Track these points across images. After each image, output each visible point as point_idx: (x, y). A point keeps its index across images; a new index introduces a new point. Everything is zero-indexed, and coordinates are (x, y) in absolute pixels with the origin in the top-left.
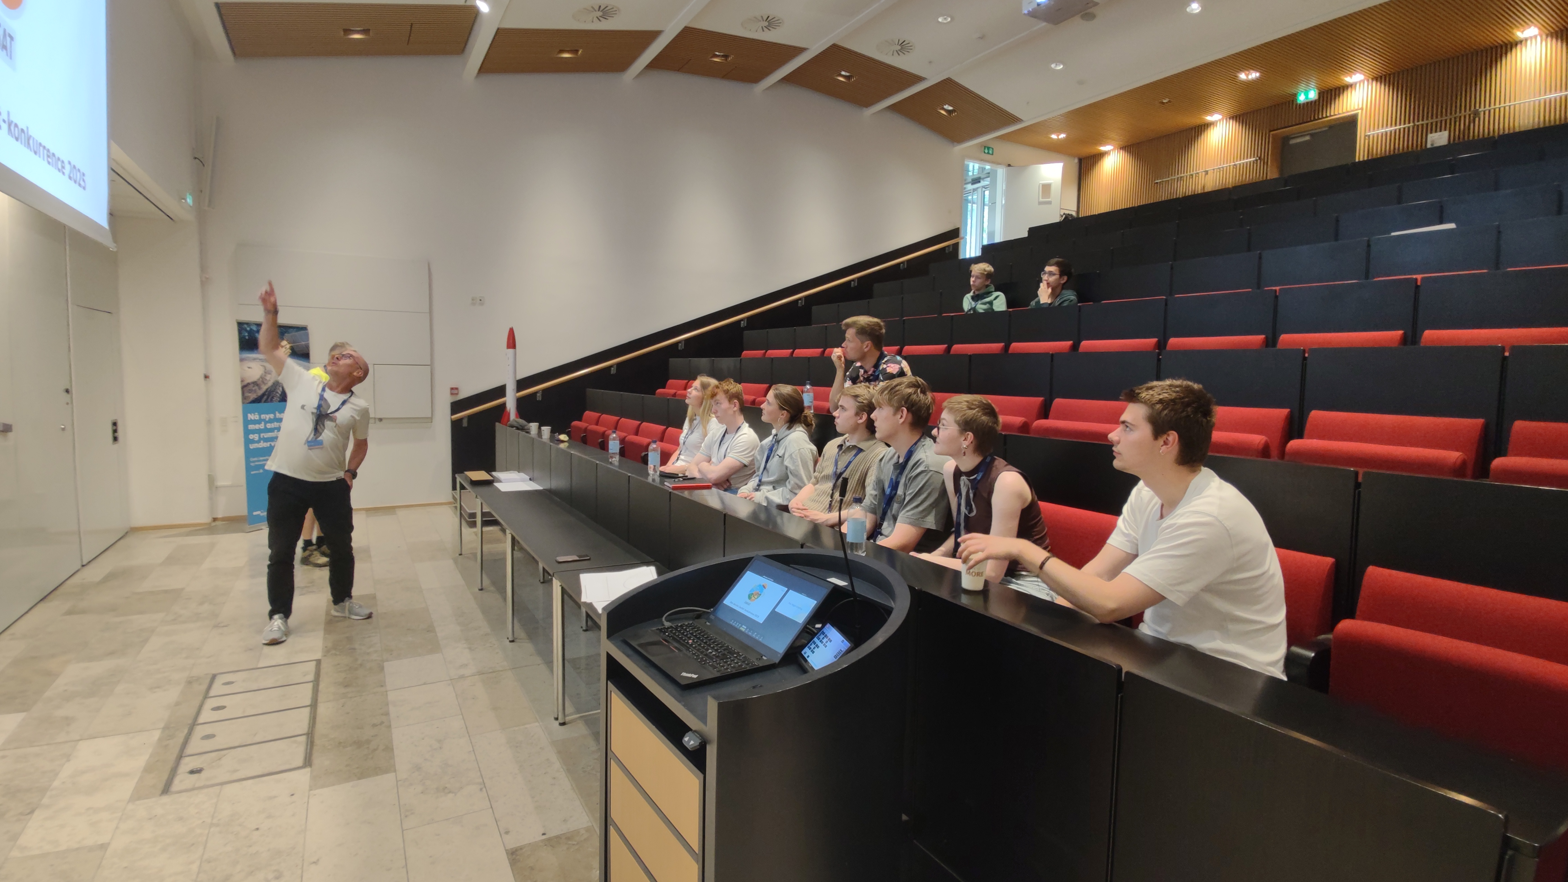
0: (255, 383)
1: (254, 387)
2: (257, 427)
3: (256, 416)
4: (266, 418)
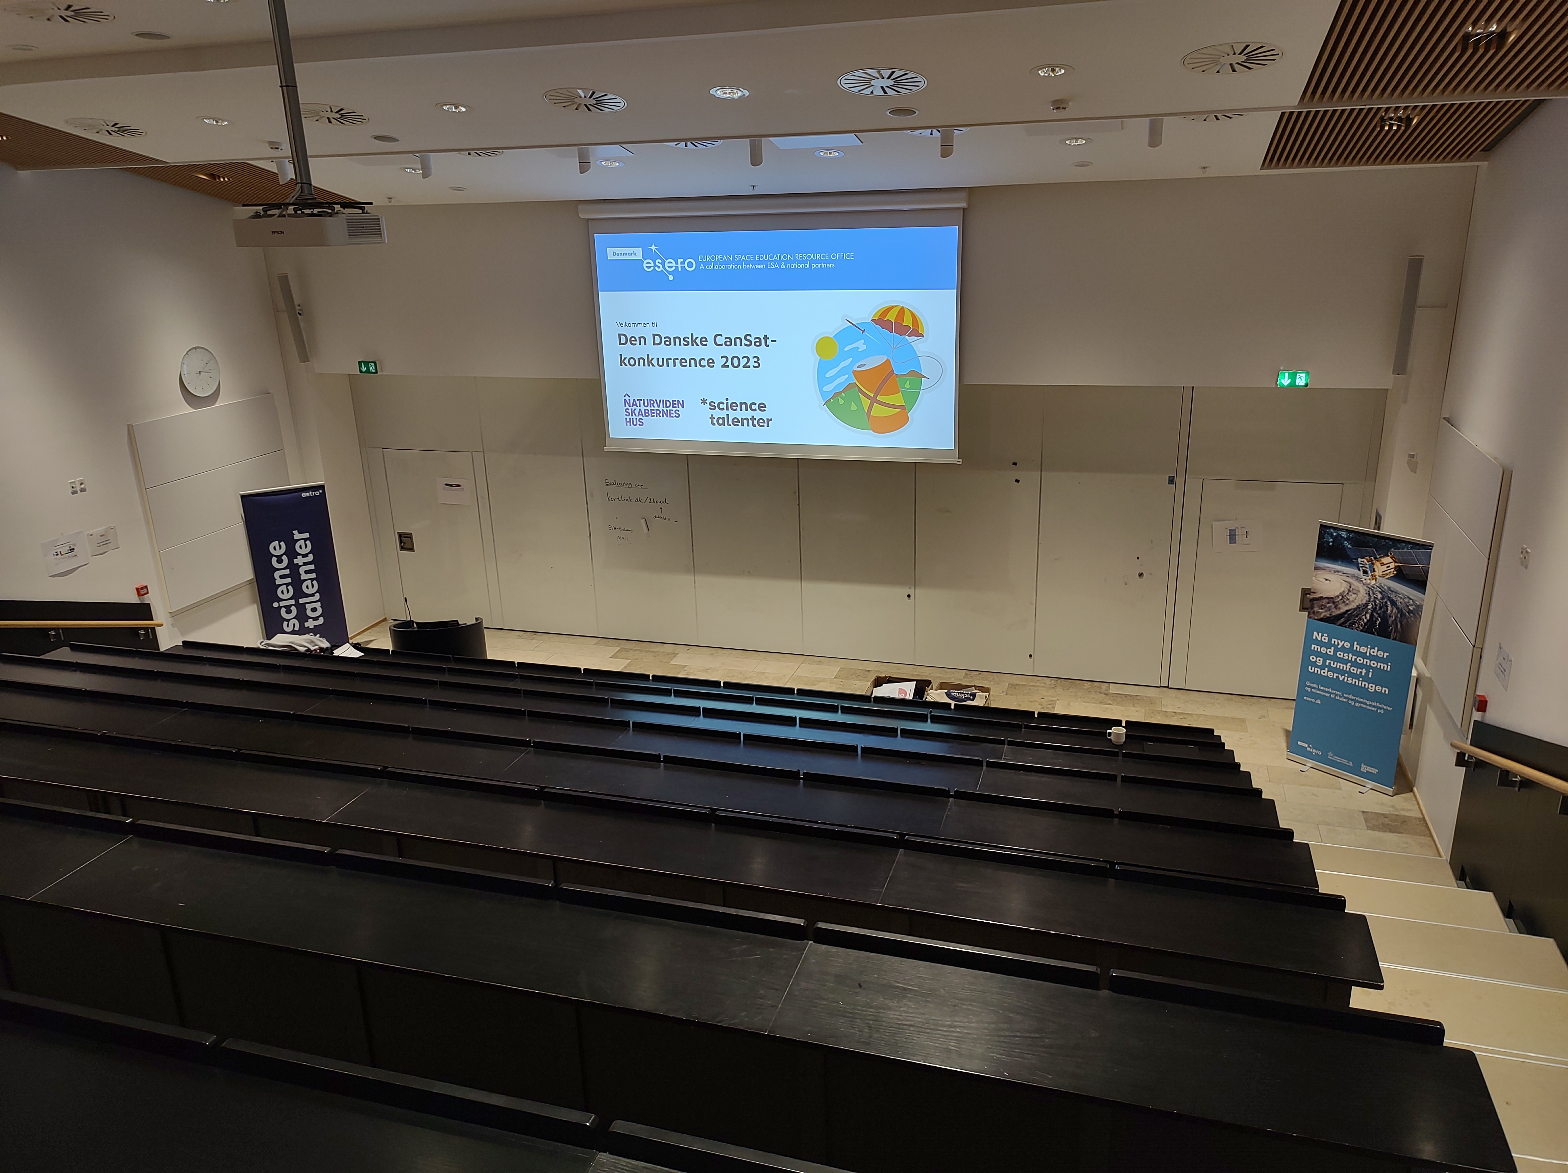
0: (1331, 600)
1: (1328, 603)
2: (1323, 650)
3: (1323, 637)
4: (1338, 644)
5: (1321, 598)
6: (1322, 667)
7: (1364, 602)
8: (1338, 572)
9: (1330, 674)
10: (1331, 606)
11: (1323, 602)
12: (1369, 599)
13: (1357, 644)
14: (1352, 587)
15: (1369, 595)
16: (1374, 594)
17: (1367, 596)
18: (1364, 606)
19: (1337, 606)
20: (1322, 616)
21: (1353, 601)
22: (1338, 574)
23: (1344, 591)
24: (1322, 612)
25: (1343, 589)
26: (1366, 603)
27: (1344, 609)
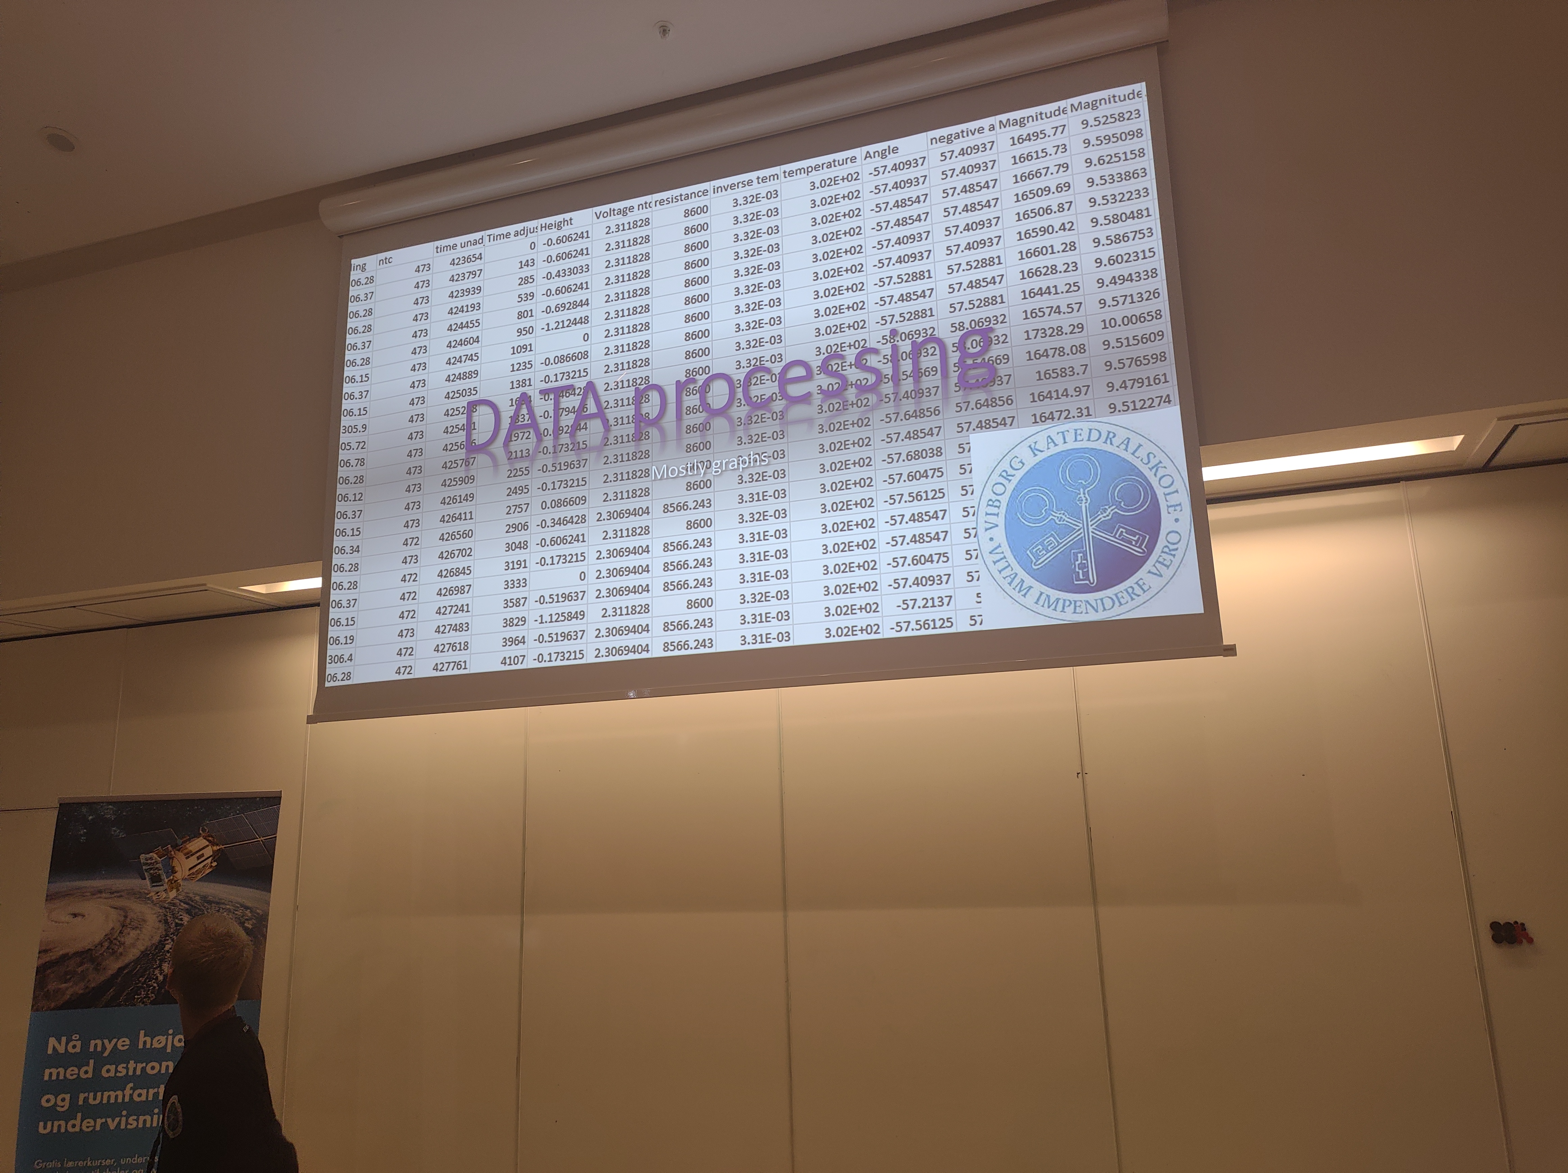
0: (86, 955)
1: (82, 964)
2: (71, 1073)
3: (71, 1044)
4: (104, 1048)
5: (65, 957)
6: (68, 1116)
7: (156, 939)
8: (100, 892)
9: (88, 1125)
10: (87, 969)
11: (68, 966)
12: (165, 930)
13: (145, 1036)
14: (131, 915)
15: (166, 922)
16: (174, 917)
17: (162, 926)
18: (155, 949)
19: (99, 964)
20: (67, 997)
21: (133, 945)
22: (101, 897)
23: (113, 929)
24: (67, 989)
25: (111, 925)
26: (161, 941)
27: (113, 966)
